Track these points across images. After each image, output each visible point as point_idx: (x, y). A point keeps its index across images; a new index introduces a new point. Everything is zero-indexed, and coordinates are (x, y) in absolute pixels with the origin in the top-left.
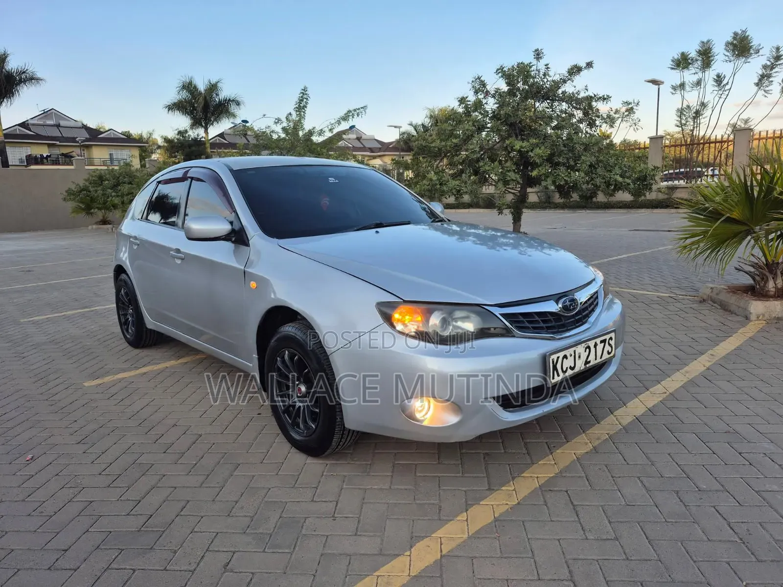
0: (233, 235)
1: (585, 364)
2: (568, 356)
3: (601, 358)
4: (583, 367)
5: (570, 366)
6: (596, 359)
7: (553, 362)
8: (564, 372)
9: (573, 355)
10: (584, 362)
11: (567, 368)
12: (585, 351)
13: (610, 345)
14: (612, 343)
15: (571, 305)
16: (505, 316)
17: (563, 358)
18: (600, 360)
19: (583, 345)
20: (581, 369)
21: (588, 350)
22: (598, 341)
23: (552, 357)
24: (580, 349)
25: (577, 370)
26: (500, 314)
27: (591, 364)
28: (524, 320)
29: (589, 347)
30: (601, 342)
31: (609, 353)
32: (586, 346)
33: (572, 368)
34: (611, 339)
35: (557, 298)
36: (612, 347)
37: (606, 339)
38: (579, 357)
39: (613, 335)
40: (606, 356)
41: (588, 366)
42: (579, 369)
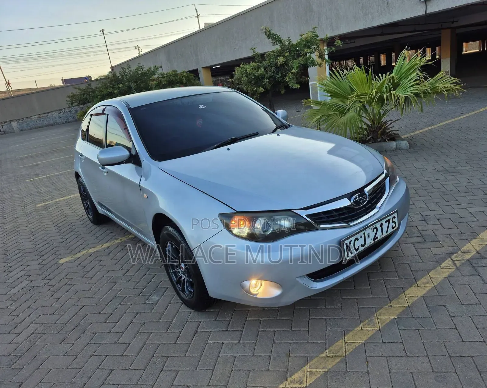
0: (132, 159)
1: (374, 240)
2: (359, 238)
3: (387, 232)
4: (372, 242)
5: (362, 244)
6: (382, 234)
7: (347, 245)
8: (356, 250)
9: (363, 236)
10: (373, 239)
11: (359, 247)
12: (373, 231)
13: (393, 222)
14: (396, 220)
15: (360, 200)
16: (309, 216)
17: (355, 241)
18: (386, 234)
19: (371, 227)
20: (371, 244)
21: (375, 230)
22: (383, 222)
23: (345, 242)
24: (369, 231)
25: (367, 246)
26: (306, 215)
27: (378, 239)
28: (325, 216)
29: (376, 228)
30: (386, 222)
31: (393, 228)
32: (373, 228)
33: (362, 246)
34: (394, 217)
35: (349, 196)
36: (395, 223)
37: (390, 219)
38: (369, 236)
39: (396, 215)
40: (391, 230)
41: (376, 240)
42: (369, 245)
